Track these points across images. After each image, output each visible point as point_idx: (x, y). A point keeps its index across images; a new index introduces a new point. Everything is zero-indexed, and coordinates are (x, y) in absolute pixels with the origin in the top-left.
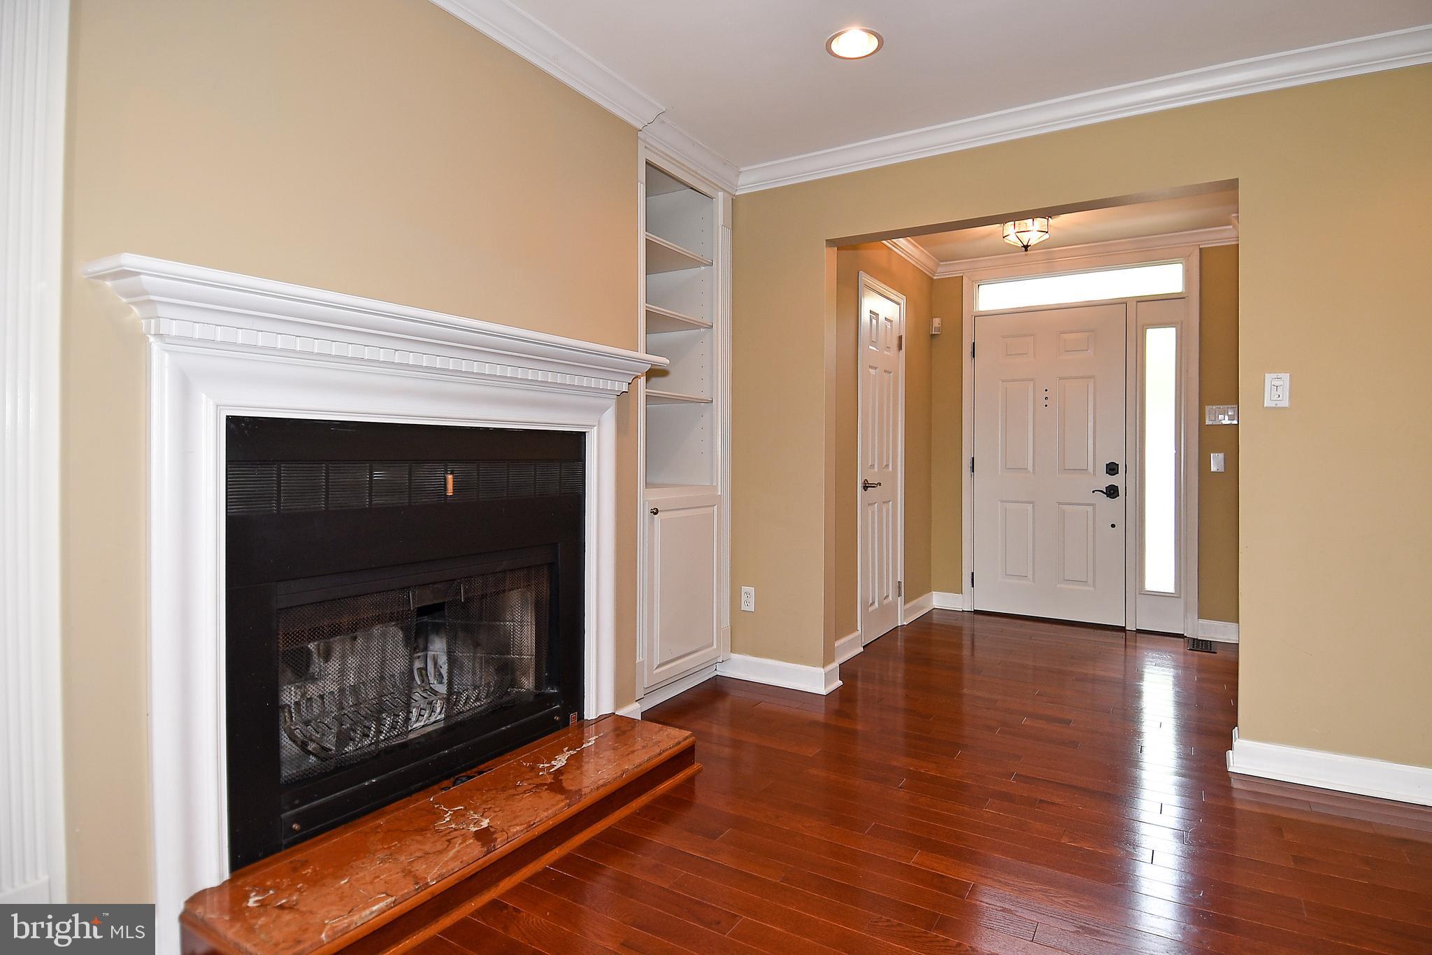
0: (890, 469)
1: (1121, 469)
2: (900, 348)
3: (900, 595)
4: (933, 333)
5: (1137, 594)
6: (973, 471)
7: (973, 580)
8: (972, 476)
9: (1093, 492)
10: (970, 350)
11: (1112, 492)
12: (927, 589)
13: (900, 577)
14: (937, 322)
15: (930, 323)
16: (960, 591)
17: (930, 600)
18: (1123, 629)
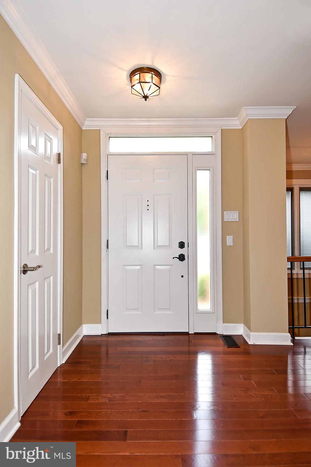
0: (52, 251)
1: (186, 245)
2: (59, 162)
3: (59, 344)
4: (83, 162)
5: (194, 313)
6: (108, 248)
7: (107, 314)
8: (107, 251)
9: (173, 258)
10: (105, 175)
11: (182, 258)
12: (79, 324)
13: (59, 331)
14: (84, 156)
15: (80, 156)
16: (100, 322)
17: (82, 330)
18: (187, 334)
